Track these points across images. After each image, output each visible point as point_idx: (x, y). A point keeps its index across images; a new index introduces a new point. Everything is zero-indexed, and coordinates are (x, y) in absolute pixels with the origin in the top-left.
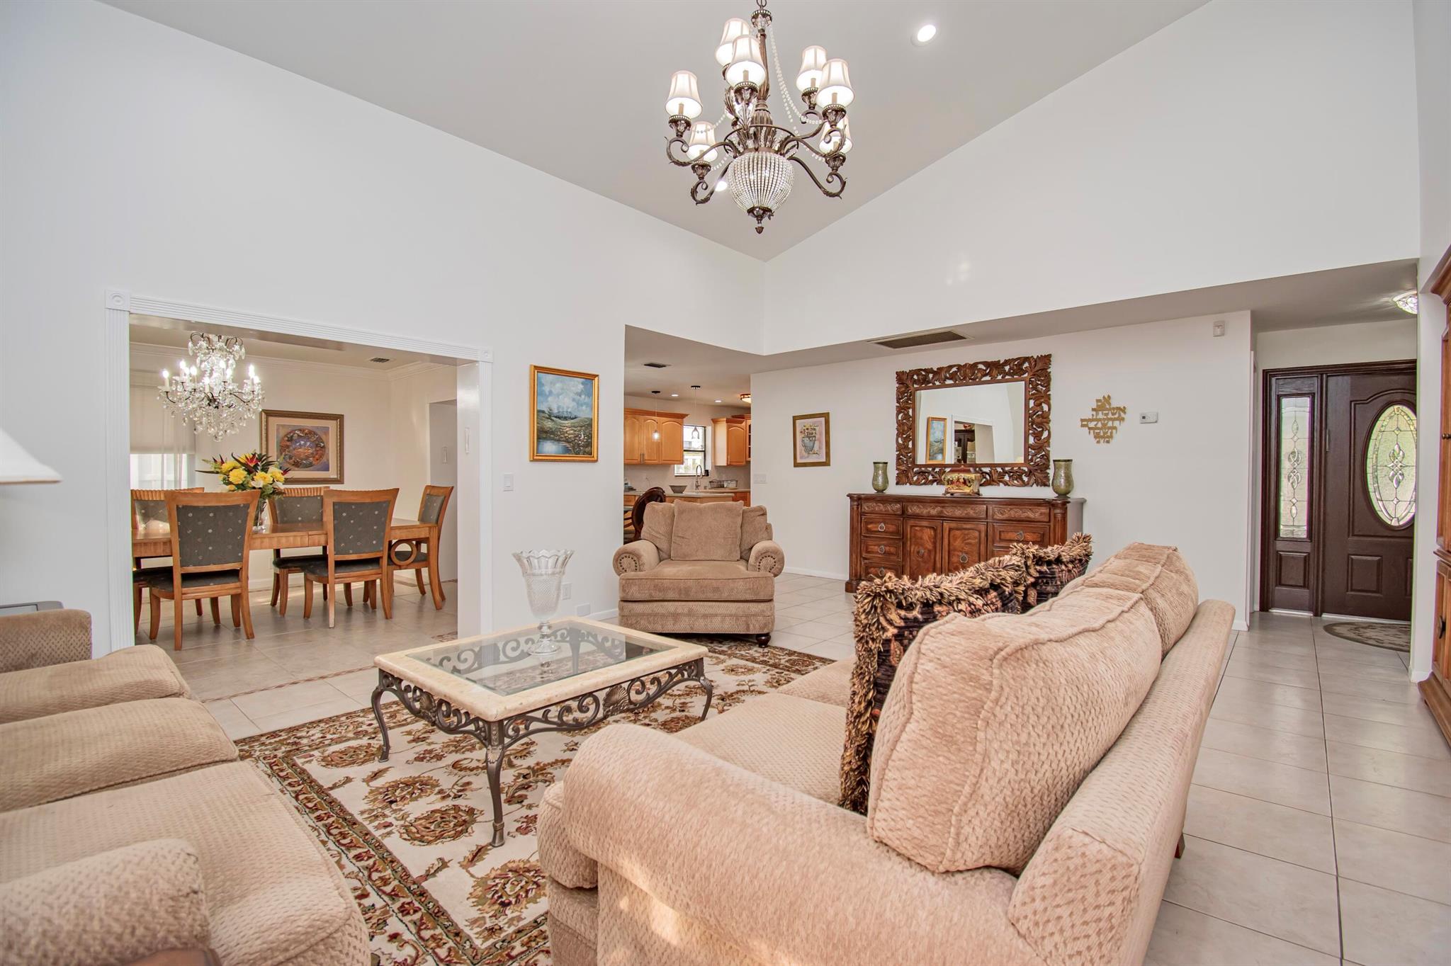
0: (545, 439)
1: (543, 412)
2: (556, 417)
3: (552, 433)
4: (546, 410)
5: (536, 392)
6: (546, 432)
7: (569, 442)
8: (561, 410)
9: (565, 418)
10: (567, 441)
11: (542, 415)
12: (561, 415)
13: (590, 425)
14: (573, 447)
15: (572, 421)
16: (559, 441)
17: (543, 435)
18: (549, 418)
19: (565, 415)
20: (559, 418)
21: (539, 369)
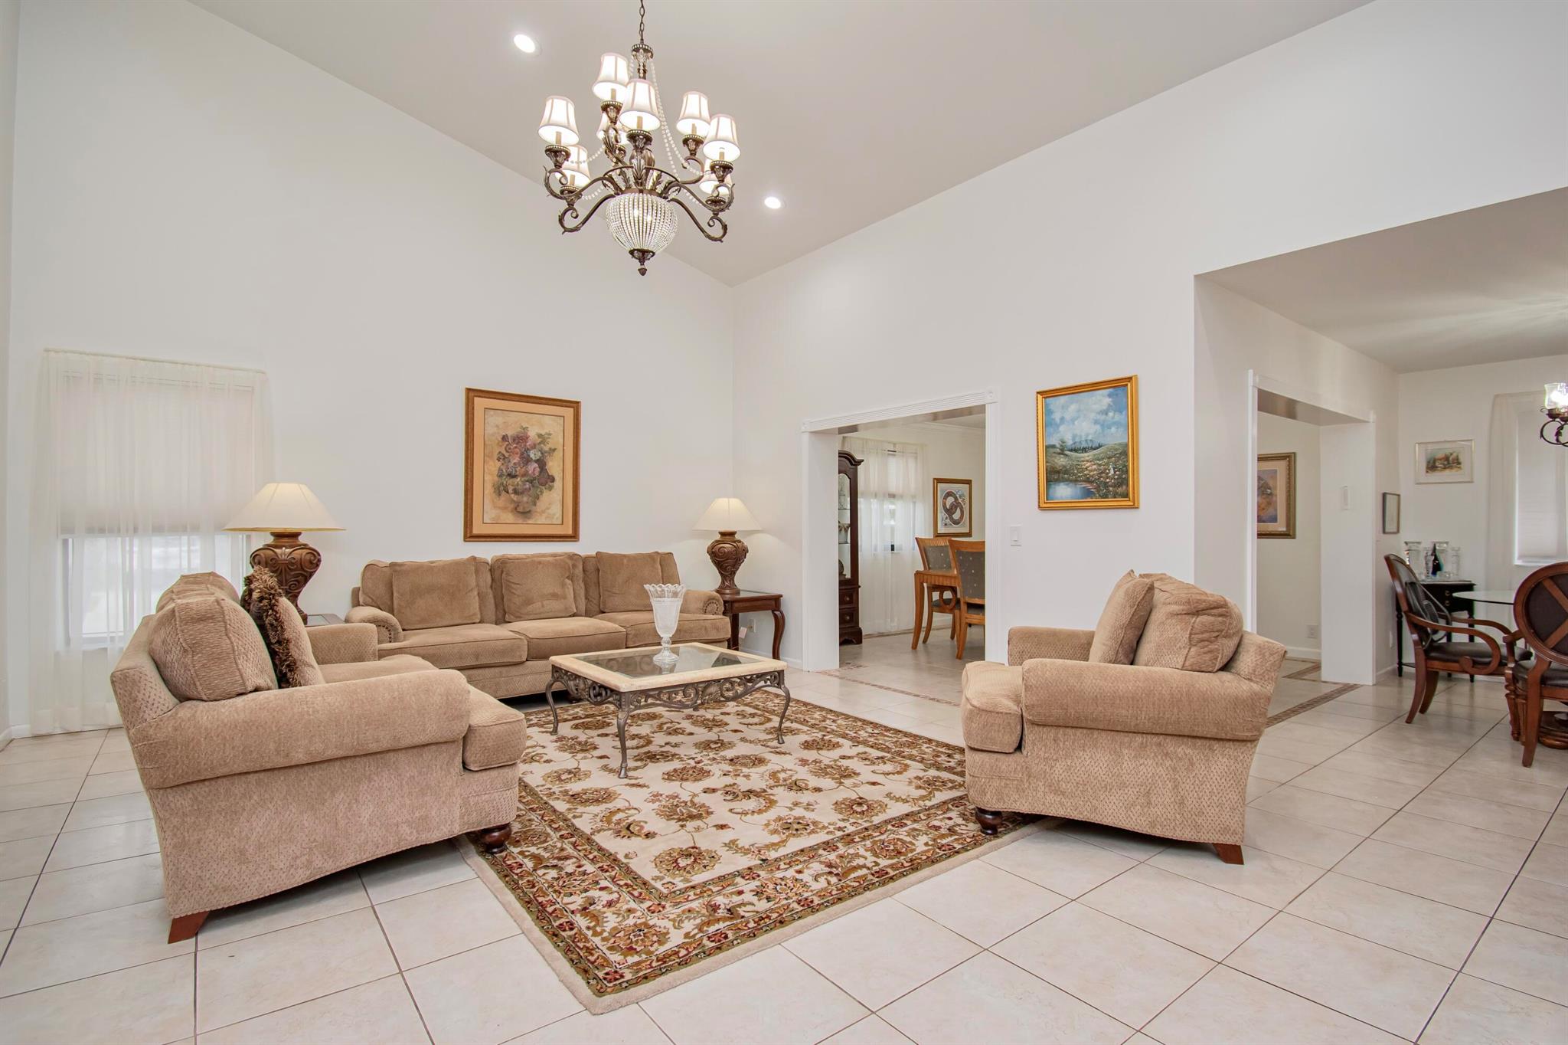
0: (1058, 481)
1: (1053, 446)
2: (1071, 450)
3: (1066, 472)
4: (1057, 443)
5: (1047, 422)
6: (1058, 472)
7: (1091, 482)
8: (1077, 440)
9: (1084, 450)
10: (1088, 481)
11: (1052, 450)
12: (1078, 446)
13: (1125, 453)
14: (1098, 488)
15: (1095, 451)
16: (1076, 481)
17: (1053, 476)
18: (1062, 453)
19: (1084, 445)
20: (1075, 450)
21: (1045, 394)
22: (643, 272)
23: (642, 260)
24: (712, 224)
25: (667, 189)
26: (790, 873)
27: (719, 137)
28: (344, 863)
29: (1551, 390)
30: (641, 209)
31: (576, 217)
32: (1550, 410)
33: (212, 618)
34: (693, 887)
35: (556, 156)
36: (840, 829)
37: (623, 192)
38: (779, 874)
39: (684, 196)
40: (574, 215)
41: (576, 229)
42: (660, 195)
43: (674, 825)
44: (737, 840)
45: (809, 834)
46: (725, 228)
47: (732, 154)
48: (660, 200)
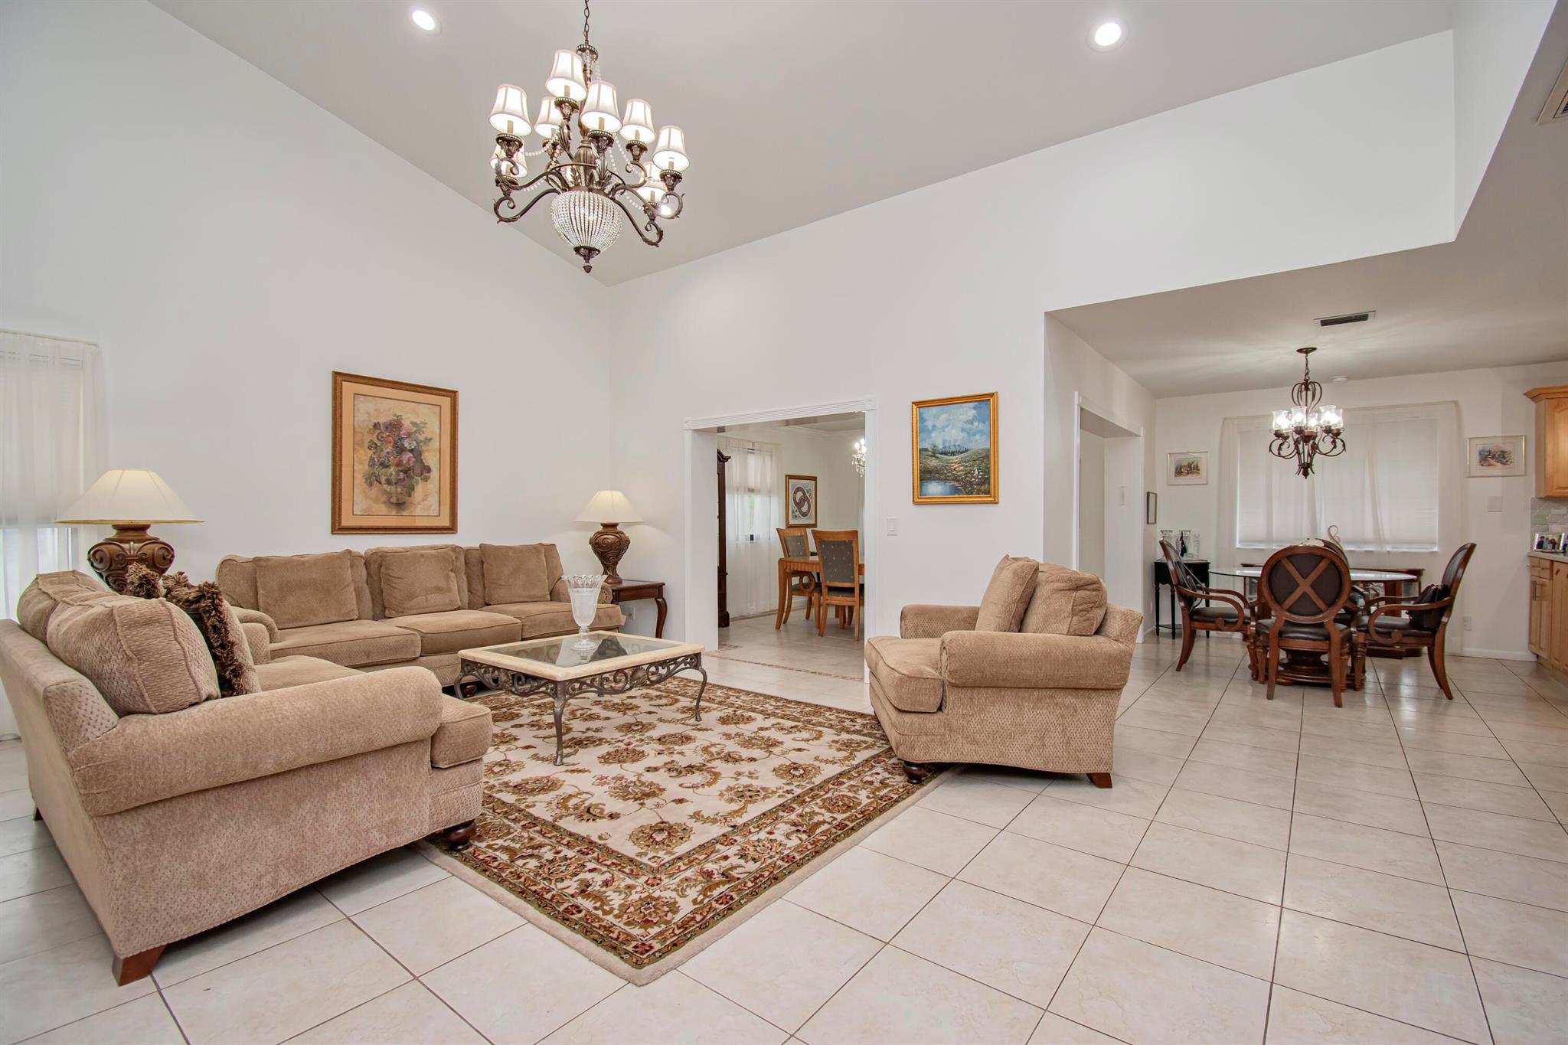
0: (930, 479)
1: (926, 450)
2: (941, 454)
3: (937, 472)
4: (930, 447)
5: (920, 429)
6: (930, 472)
7: (958, 481)
8: (947, 445)
9: (953, 453)
10: (955, 479)
11: (924, 453)
12: (947, 450)
13: (987, 457)
14: (964, 487)
15: (962, 455)
16: (946, 480)
17: (926, 475)
18: (934, 455)
19: (953, 449)
20: (945, 454)
21: (919, 404)
22: (588, 269)
23: (587, 258)
24: (649, 228)
25: (614, 190)
26: (763, 835)
27: (671, 147)
28: (312, 877)
29: (1278, 415)
30: (587, 207)
31: (513, 208)
32: (1276, 431)
33: (158, 621)
34: (680, 858)
35: (509, 145)
36: (788, 792)
37: (570, 189)
38: (754, 838)
39: (626, 198)
40: (511, 205)
41: (514, 219)
42: (607, 195)
43: (633, 805)
44: (701, 811)
45: (763, 799)
46: (660, 233)
47: (681, 164)
48: (606, 199)
